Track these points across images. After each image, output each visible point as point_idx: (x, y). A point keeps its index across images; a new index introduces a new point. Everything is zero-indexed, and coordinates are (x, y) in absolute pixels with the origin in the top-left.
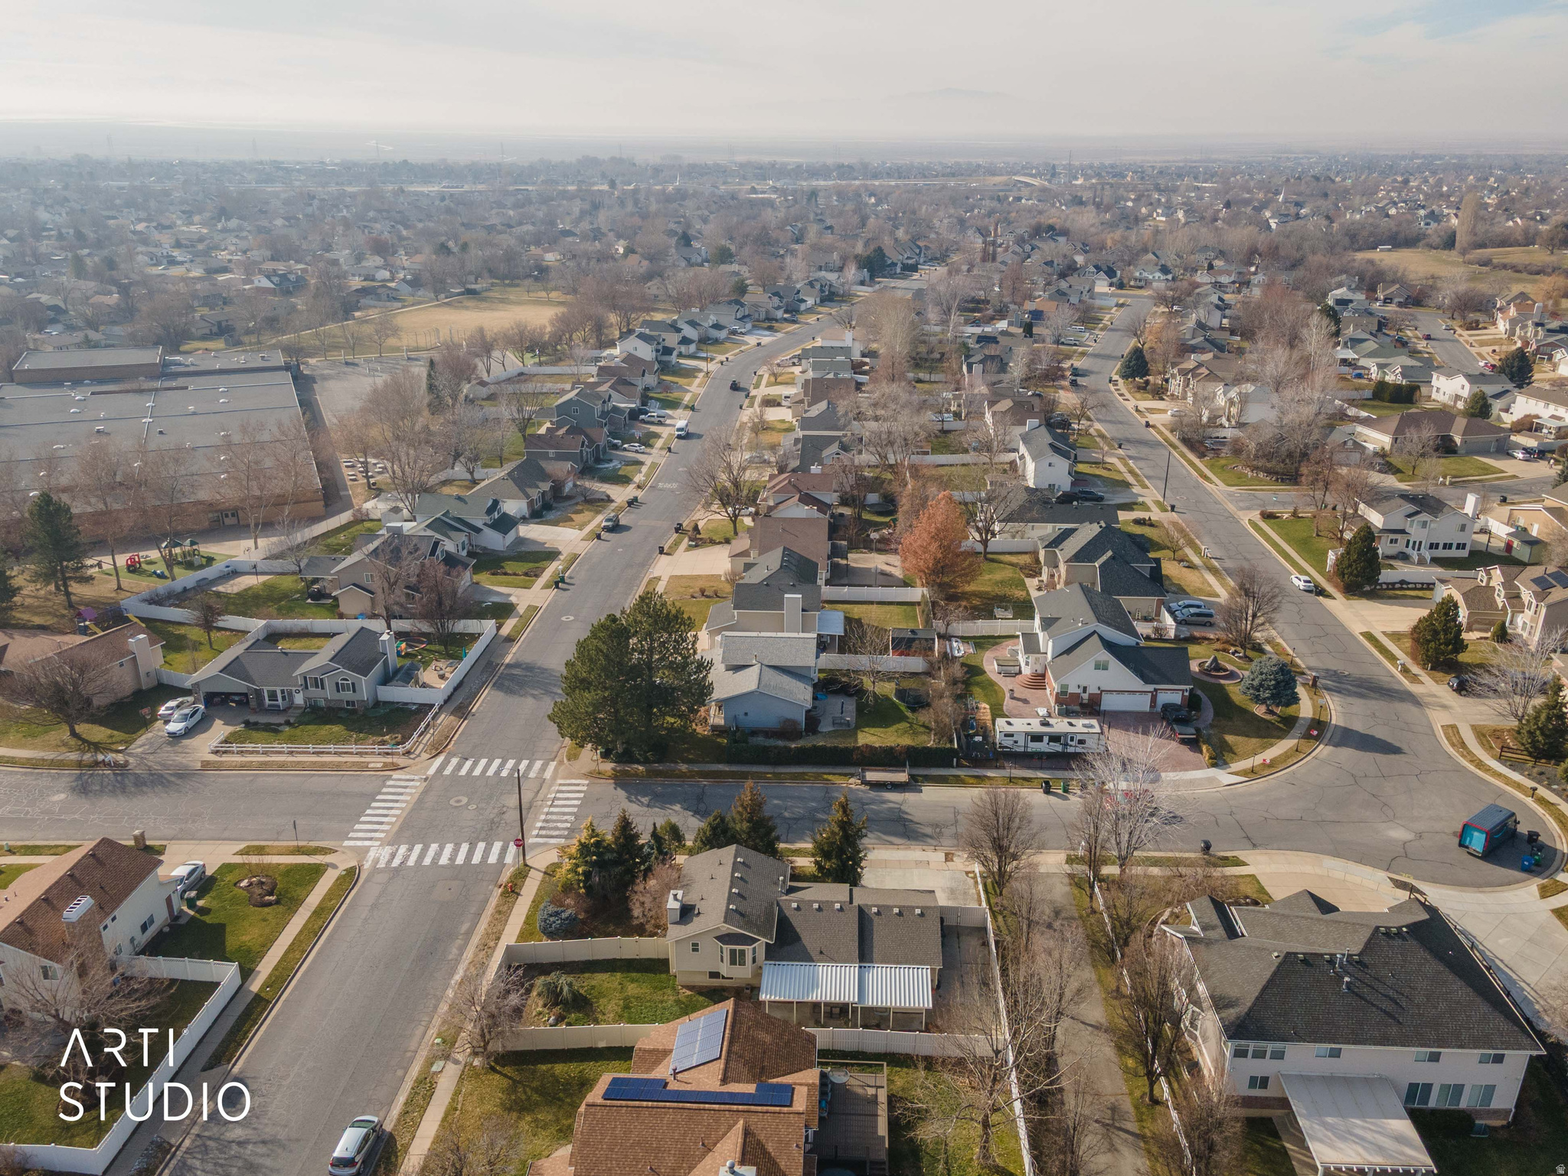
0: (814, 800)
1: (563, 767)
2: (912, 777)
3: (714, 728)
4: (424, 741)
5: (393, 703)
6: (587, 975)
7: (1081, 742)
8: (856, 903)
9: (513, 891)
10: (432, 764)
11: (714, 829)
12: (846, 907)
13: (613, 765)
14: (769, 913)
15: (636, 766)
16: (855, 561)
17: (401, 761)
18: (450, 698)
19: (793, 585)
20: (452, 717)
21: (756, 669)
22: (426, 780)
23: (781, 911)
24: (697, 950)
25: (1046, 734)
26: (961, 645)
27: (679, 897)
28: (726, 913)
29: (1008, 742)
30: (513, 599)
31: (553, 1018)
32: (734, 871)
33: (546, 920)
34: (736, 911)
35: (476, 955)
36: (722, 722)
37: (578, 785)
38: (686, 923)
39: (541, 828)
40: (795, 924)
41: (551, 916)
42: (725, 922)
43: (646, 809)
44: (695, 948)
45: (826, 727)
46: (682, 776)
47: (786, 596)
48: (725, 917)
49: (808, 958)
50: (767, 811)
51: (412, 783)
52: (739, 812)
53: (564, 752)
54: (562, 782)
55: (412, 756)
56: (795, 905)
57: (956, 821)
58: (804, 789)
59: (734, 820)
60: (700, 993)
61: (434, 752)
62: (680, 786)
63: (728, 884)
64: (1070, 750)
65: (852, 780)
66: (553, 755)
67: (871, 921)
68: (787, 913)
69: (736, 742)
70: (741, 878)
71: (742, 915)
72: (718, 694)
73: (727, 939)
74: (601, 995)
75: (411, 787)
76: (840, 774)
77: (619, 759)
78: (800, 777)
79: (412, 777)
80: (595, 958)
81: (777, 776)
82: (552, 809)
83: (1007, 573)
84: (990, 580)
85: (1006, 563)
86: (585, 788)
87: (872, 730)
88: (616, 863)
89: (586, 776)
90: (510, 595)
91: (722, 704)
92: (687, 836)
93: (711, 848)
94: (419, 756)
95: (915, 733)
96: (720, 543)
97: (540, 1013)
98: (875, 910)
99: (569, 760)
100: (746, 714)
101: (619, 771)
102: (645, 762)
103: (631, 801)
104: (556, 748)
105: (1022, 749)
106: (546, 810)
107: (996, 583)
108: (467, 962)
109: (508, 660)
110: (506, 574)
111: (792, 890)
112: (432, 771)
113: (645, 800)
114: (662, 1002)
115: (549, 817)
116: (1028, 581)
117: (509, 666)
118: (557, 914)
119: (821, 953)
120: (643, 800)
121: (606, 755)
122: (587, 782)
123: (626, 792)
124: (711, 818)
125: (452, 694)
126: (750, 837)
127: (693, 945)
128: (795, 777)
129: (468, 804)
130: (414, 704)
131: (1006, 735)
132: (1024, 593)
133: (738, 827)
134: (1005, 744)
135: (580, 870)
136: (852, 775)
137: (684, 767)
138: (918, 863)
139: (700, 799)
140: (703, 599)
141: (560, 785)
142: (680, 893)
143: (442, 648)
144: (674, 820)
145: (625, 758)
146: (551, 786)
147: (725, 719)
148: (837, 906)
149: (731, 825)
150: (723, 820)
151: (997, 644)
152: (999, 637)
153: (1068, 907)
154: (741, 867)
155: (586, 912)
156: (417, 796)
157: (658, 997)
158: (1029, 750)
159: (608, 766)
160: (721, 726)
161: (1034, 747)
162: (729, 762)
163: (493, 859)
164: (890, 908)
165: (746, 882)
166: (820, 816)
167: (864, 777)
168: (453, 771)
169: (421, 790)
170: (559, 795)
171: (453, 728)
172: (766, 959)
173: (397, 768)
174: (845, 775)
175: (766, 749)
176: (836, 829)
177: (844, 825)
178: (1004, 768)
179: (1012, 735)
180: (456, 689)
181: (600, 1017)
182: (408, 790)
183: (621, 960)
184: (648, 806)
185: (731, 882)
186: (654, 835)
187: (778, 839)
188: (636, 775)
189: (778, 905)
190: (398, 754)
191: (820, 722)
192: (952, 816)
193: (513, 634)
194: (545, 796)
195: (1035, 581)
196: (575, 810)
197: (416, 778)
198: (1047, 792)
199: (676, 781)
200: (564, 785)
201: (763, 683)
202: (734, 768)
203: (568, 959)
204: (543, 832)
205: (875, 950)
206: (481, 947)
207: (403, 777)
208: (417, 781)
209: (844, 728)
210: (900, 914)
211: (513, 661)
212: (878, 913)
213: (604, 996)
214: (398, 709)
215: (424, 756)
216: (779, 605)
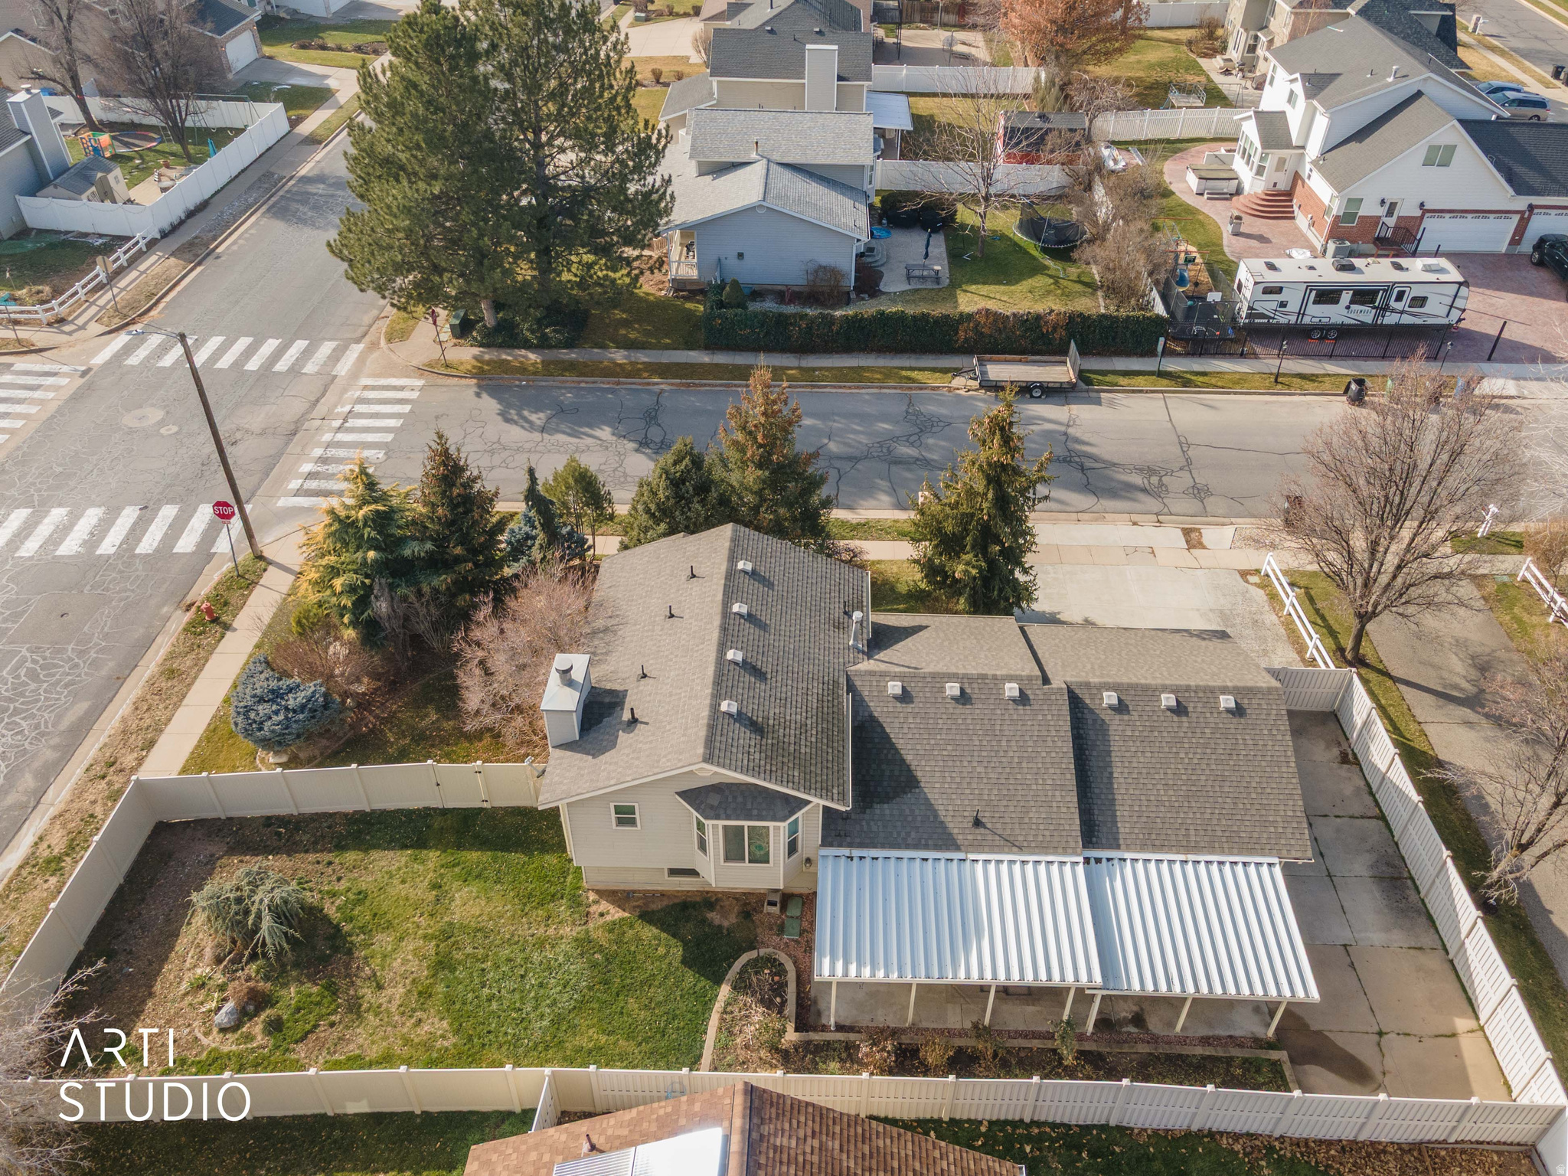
0: (884, 417)
1: (376, 354)
2: (1082, 375)
3: (679, 285)
4: (102, 302)
5: (58, 232)
6: (351, 856)
7: (1420, 301)
8: (1057, 683)
9: (215, 620)
10: (107, 344)
11: (676, 483)
12: (1035, 691)
13: (476, 351)
14: (828, 712)
15: (523, 352)
16: (909, 39)
17: (39, 337)
18: (175, 228)
19: (820, 33)
20: (173, 260)
21: (759, 168)
22: (84, 374)
23: (858, 703)
24: (632, 822)
25: (1346, 286)
26: (1116, 153)
27: (578, 675)
28: (712, 727)
29: (1268, 305)
30: (332, 83)
31: (229, 1006)
32: (730, 594)
33: (248, 709)
34: (739, 717)
35: (78, 793)
36: (694, 274)
37: (402, 388)
38: (597, 751)
39: (311, 476)
40: (899, 741)
41: (261, 700)
42: (708, 758)
43: (537, 436)
44: (625, 816)
45: (893, 283)
46: (614, 372)
47: (808, 46)
48: (710, 742)
49: (939, 838)
50: (801, 443)
51: (50, 380)
52: (736, 443)
53: (383, 326)
54: (369, 382)
55: (67, 328)
56: (894, 688)
57: (1189, 462)
58: (864, 397)
59: (724, 461)
60: (647, 916)
61: (117, 322)
62: (613, 391)
63: (715, 635)
64: (1390, 319)
65: (959, 382)
66: (359, 333)
67: (1103, 728)
68: (878, 709)
69: (721, 305)
70: (750, 618)
71: (756, 728)
72: (682, 214)
73: (714, 800)
74: (381, 922)
75: (48, 388)
76: (934, 370)
77: (491, 339)
78: (855, 375)
79: (55, 368)
80: (378, 806)
81: (808, 373)
82: (340, 437)
83: (1166, 53)
84: (1139, 62)
85: (1158, 40)
86: (415, 395)
87: (985, 289)
88: (437, 562)
89: (423, 370)
90: (326, 77)
91: (689, 231)
92: (616, 495)
93: (672, 531)
94: (83, 327)
95: (1067, 295)
96: (686, 15)
97: (200, 985)
98: (1110, 698)
99: (389, 340)
100: (741, 256)
101: (488, 363)
102: (543, 344)
103: (507, 420)
104: (367, 319)
105: (1293, 319)
106: (327, 437)
107: (1151, 66)
108: (53, 811)
109: (304, 170)
110: (323, 48)
111: (881, 639)
112: (100, 359)
113: (538, 418)
114: (541, 944)
115: (332, 452)
116: (1203, 62)
117: (305, 180)
118: (276, 695)
119: (978, 823)
120: (534, 417)
121: (463, 330)
122: (420, 383)
123: (500, 401)
124: (668, 458)
125: (182, 222)
126: (763, 500)
127: (618, 810)
128: (842, 376)
129: (162, 423)
130: (101, 236)
131: (1266, 291)
132: (1203, 79)
133: (734, 478)
134: (1260, 308)
135: (338, 583)
136: (958, 372)
137: (619, 356)
138: (1131, 552)
139: (651, 417)
140: (658, 88)
141: (365, 388)
142: (578, 662)
143: (176, 148)
144: (591, 462)
145: (504, 336)
146: (345, 390)
147: (700, 266)
148: (1011, 689)
149: (718, 473)
150: (697, 462)
151: (1181, 150)
152: (1179, 141)
153: (1502, 654)
154: (748, 584)
155: (375, 676)
156: (52, 407)
157: (531, 929)
158: (1307, 320)
159: (466, 354)
160: (691, 282)
161: (1319, 313)
162: (710, 347)
163: (186, 544)
164: (1151, 692)
165: (763, 626)
166: (905, 450)
167: (984, 373)
168: (148, 358)
169: (66, 394)
170: (359, 408)
171: (168, 281)
172: (826, 842)
173: (29, 350)
174: (945, 371)
175: (782, 320)
176: (979, 485)
177: (999, 476)
178: (1255, 356)
179: (1279, 290)
180: (191, 214)
181: (367, 992)
182: (37, 394)
183: (444, 812)
184: (543, 430)
185: (724, 629)
186: (532, 495)
187: (827, 503)
188: (523, 370)
189: (851, 688)
190: (38, 323)
191: (881, 275)
192: (1178, 451)
193: (321, 132)
194: (330, 411)
195: (1218, 62)
196: (389, 437)
197: (65, 369)
198: (1358, 399)
199: (604, 384)
200: (374, 388)
201: (773, 193)
202: (721, 358)
203: (309, 809)
204: (313, 485)
205: (1122, 812)
206: (98, 770)
207: (38, 368)
208: (65, 375)
209: (930, 285)
210: (1180, 710)
211: (315, 172)
212: (1121, 708)
213: (389, 926)
214: (66, 244)
215: (96, 328)
216: (795, 68)
